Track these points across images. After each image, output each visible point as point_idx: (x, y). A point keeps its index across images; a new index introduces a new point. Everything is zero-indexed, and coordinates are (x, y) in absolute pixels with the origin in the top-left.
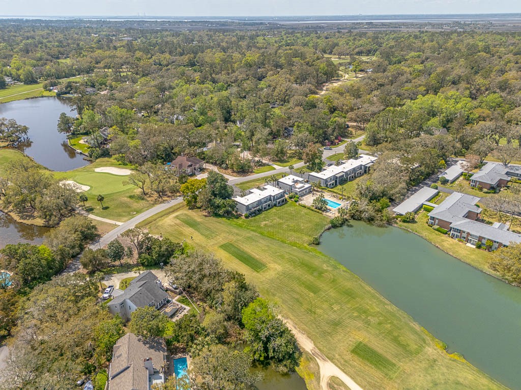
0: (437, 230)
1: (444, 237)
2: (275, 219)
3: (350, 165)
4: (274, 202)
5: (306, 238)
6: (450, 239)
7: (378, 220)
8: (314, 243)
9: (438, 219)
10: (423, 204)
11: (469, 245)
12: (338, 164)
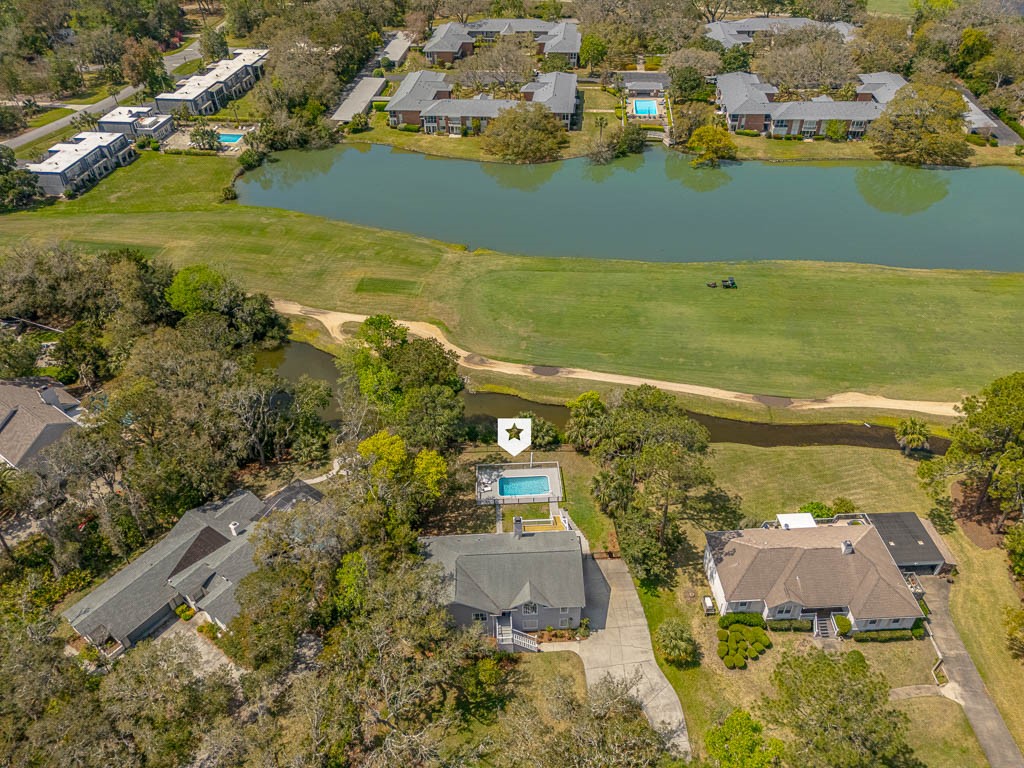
0: (405, 130)
1: (417, 136)
2: (132, 186)
3: (225, 70)
4: (114, 160)
5: (210, 196)
6: (426, 136)
7: (314, 139)
8: (228, 199)
9: (400, 112)
10: (372, 102)
11: (452, 136)
12: (203, 72)
